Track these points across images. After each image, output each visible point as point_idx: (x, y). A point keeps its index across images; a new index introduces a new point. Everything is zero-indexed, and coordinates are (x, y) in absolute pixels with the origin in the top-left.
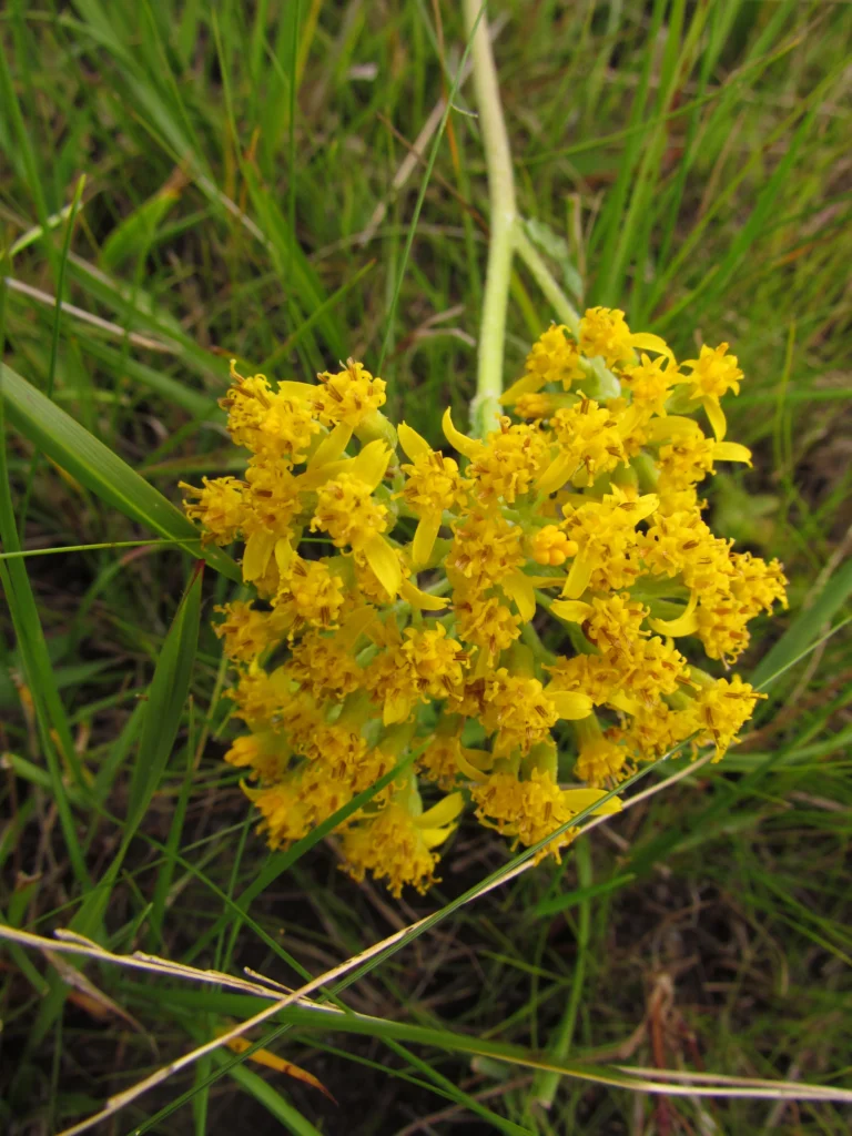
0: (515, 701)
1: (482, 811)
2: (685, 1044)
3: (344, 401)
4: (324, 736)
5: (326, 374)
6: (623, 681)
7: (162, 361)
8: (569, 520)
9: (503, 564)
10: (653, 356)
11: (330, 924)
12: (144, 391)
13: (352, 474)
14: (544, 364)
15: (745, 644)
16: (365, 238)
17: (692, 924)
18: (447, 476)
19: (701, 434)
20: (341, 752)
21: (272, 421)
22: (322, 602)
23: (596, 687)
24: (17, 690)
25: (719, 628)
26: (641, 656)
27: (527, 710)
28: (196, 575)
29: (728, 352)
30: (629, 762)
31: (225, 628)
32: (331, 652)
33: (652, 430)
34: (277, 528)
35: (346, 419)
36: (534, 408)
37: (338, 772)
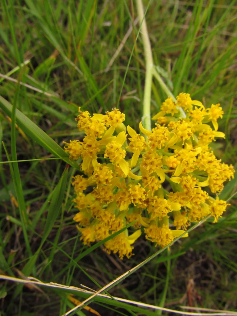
0: (160, 205)
1: (148, 236)
2: (197, 299)
3: (113, 120)
4: (103, 214)
5: (108, 112)
6: (190, 199)
7: (50, 104)
8: (177, 155)
9: (157, 166)
10: (199, 107)
11: (96, 263)
12: (45, 112)
13: (116, 141)
14: (166, 109)
15: (222, 189)
16: (107, 70)
17: (200, 265)
18: (142, 141)
19: (211, 129)
20: (108, 219)
21: (93, 126)
22: (107, 178)
23: (182, 201)
24: (10, 198)
25: (215, 184)
26: (195, 193)
27: (163, 208)
28: (67, 169)
29: (219, 106)
30: (188, 221)
31: (75, 183)
32: (106, 190)
33: (197, 128)
34: (93, 156)
35: (114, 125)
36: (163, 121)
37: (107, 224)
